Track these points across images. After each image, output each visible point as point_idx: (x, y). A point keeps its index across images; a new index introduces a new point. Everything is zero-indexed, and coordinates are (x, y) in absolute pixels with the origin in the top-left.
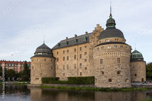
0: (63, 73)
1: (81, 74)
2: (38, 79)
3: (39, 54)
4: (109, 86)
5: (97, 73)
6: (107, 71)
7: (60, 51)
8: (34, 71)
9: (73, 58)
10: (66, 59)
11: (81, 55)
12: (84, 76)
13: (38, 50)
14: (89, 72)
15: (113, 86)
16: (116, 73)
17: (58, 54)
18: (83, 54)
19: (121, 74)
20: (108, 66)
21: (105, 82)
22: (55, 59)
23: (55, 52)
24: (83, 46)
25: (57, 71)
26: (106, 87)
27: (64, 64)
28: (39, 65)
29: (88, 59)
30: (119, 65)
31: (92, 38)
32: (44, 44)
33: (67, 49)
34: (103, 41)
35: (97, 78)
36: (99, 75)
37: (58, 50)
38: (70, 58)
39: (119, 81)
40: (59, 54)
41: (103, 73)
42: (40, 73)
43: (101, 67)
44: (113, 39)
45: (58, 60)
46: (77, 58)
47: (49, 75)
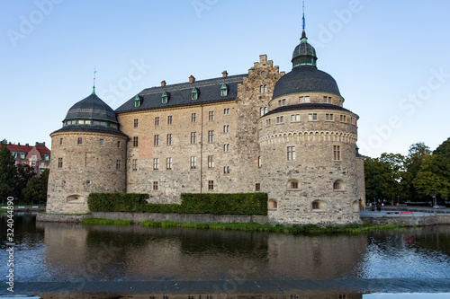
0: (152, 181)
1: (211, 187)
2: (76, 197)
3: (81, 122)
4: (315, 221)
5: (277, 183)
6: (308, 180)
7: (145, 118)
8: (65, 173)
9: (188, 141)
10: (163, 141)
11: (211, 133)
12: (221, 191)
13: (78, 110)
14: (235, 180)
15: (326, 220)
16: (331, 186)
17: (136, 125)
18: (218, 129)
19: (343, 187)
20: (310, 165)
21: (302, 209)
22: (128, 139)
23: (127, 121)
24: (218, 108)
25: (132, 176)
26: (306, 222)
27: (155, 155)
28: (82, 157)
29: (233, 144)
30: (337, 165)
31: (248, 89)
32: (94, 96)
33: (168, 113)
34: (291, 99)
35: (278, 199)
36: (285, 189)
37: (138, 115)
38: (175, 140)
39: (338, 206)
40: (141, 126)
41: (295, 184)
42: (85, 179)
43: (291, 168)
44: (318, 97)
45: (136, 144)
46: (198, 139)
47: (109, 188)
